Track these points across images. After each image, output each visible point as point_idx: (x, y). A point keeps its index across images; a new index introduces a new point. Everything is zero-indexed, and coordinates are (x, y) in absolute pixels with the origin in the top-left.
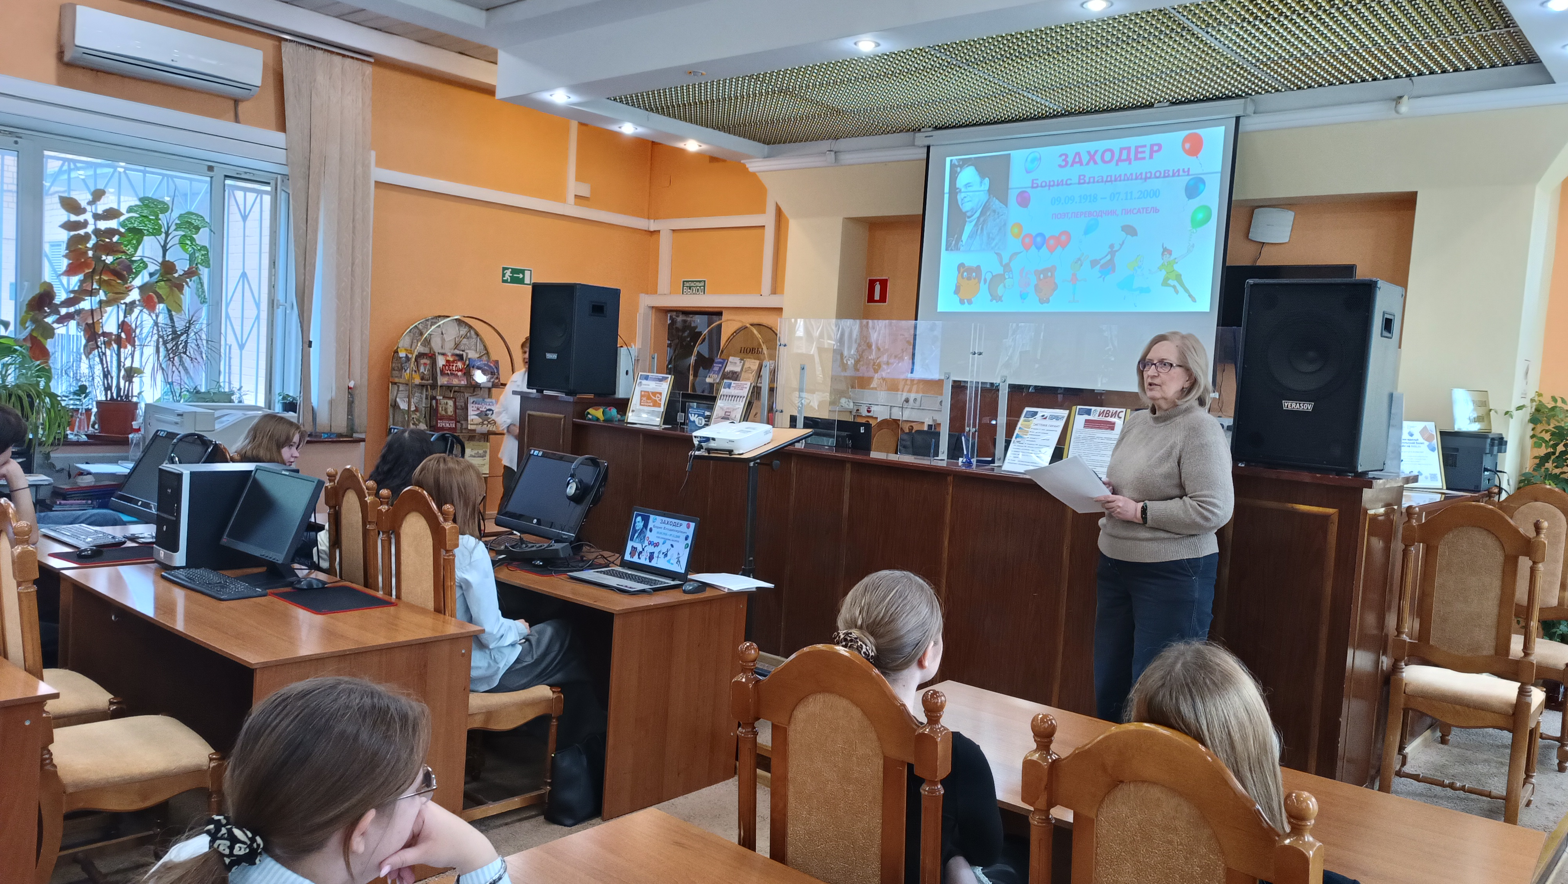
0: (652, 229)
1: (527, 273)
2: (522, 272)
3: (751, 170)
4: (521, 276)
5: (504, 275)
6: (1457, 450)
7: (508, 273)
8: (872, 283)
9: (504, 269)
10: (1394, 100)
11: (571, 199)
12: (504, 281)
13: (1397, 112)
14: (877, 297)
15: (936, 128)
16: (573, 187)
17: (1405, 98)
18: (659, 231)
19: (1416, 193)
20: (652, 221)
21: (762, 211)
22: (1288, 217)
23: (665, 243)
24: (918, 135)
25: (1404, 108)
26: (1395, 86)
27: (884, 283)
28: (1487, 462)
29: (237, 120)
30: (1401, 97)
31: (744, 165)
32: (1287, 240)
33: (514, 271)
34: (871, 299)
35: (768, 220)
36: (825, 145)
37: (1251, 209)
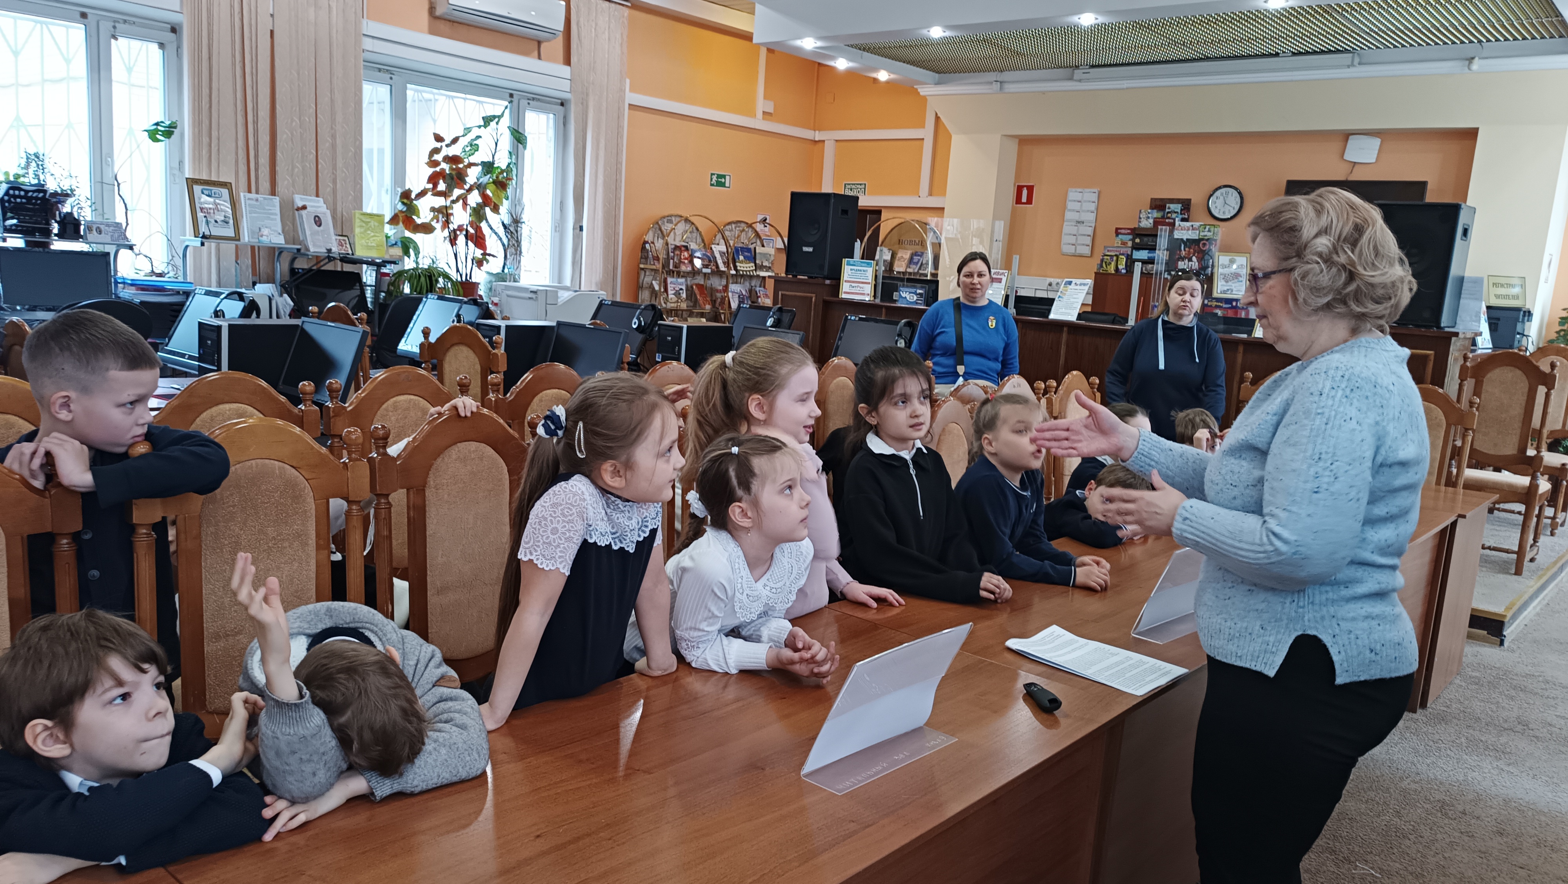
0: (817, 139)
1: (728, 178)
2: (724, 177)
3: (921, 94)
4: (723, 180)
5: (711, 180)
6: (1498, 319)
7: (714, 178)
8: (1020, 189)
9: (712, 174)
10: (1467, 59)
11: (760, 115)
12: (712, 185)
13: (1469, 69)
14: (1024, 199)
15: (1093, 66)
16: (762, 104)
17: (1477, 59)
18: (823, 141)
19: (1477, 129)
20: (817, 132)
21: (922, 125)
22: (1376, 142)
23: (829, 150)
24: (1076, 71)
25: (1475, 66)
26: (1469, 50)
27: (1030, 189)
28: (1519, 328)
29: (539, 58)
30: (1473, 58)
31: (917, 89)
32: (1374, 161)
33: (719, 176)
34: (1018, 201)
35: (927, 133)
36: (992, 76)
37: (1346, 136)
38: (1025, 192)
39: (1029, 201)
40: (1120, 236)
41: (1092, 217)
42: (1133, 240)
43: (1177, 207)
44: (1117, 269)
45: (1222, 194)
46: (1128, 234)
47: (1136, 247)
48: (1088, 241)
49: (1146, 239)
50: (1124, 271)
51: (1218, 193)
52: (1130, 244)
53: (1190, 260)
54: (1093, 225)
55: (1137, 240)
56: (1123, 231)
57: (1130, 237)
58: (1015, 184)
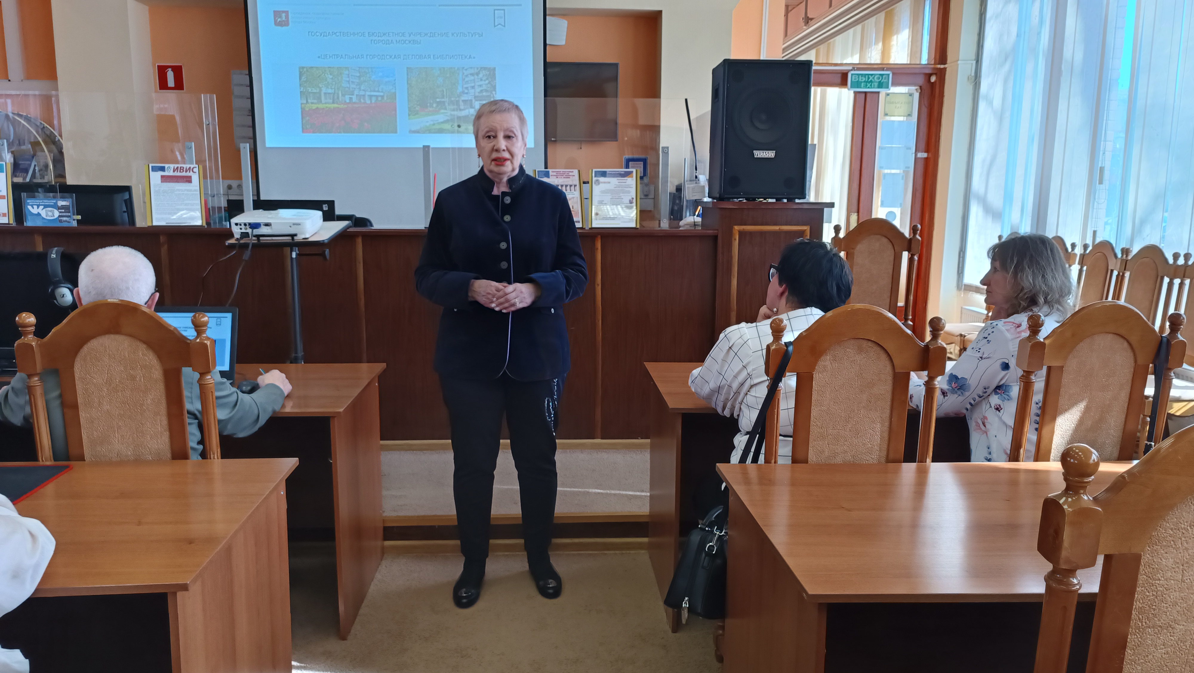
8: (162, 70)
14: (171, 83)
19: (660, 12)
22: (565, 24)
27: (178, 71)
32: (564, 43)
34: (163, 85)
38: (170, 75)
39: (179, 85)
58: (154, 65)
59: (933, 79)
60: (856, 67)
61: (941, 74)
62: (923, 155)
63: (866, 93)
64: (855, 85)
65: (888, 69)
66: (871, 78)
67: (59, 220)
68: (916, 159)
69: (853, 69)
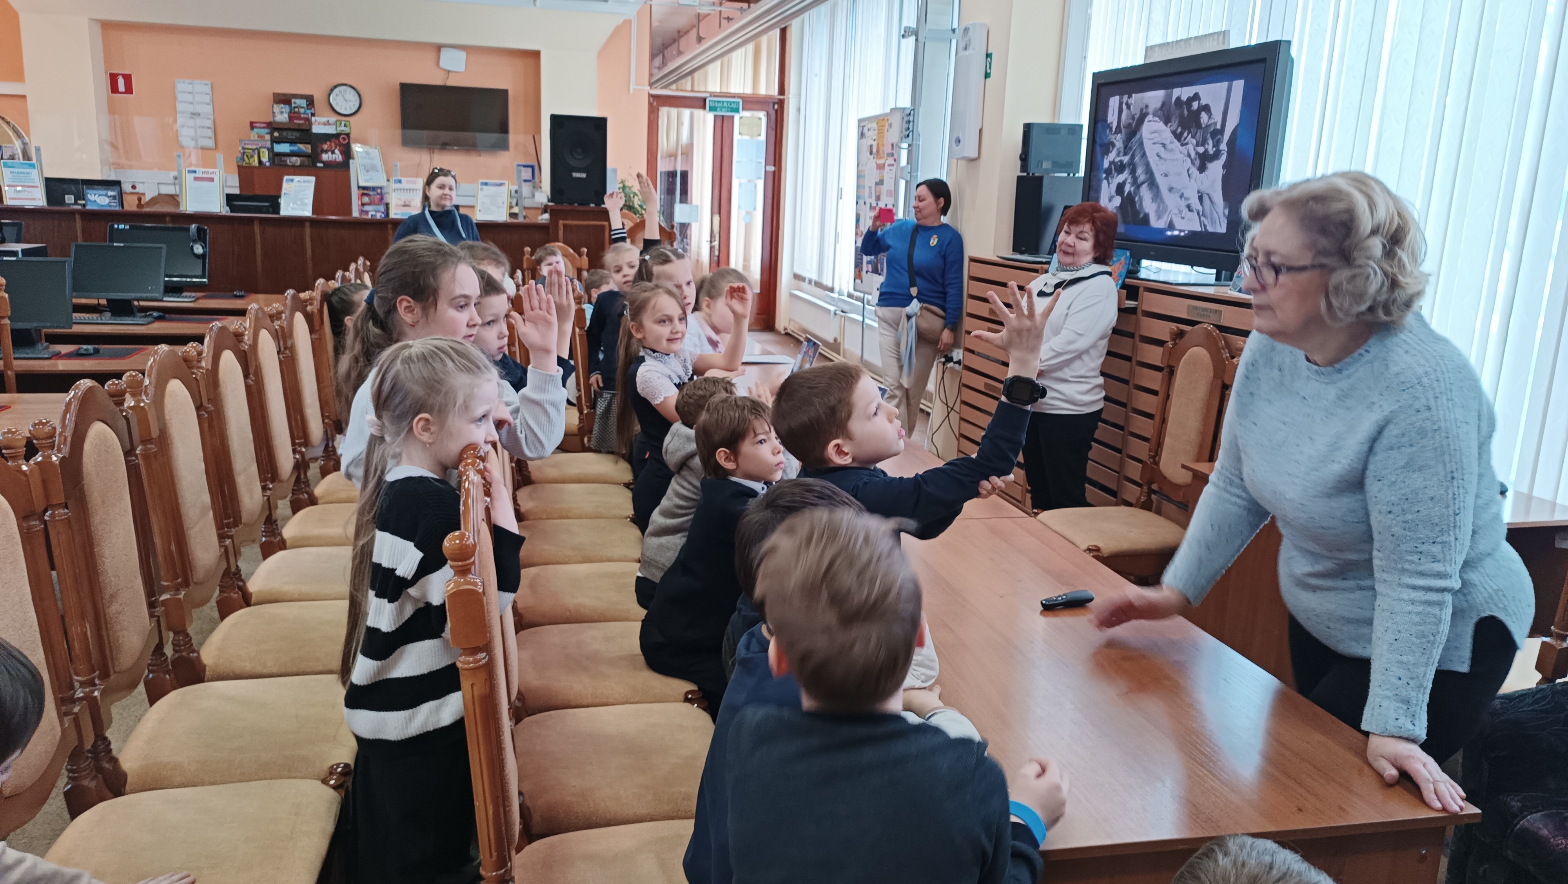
8: (113, 78)
13: (534, 5)
14: (122, 88)
19: (540, 51)
22: (462, 55)
25: (538, 3)
27: (128, 77)
32: (462, 70)
34: (115, 90)
37: (439, 48)
38: (121, 82)
39: (129, 90)
40: (256, 130)
41: (209, 109)
42: (271, 134)
43: (303, 103)
44: (260, 162)
45: (340, 92)
46: (264, 128)
47: (278, 141)
48: (210, 133)
49: (284, 133)
50: (268, 164)
51: (336, 90)
52: (268, 137)
53: (333, 152)
54: (212, 117)
55: (276, 134)
56: (258, 125)
57: (266, 131)
58: (106, 72)
59: (776, 107)
60: (714, 95)
61: (781, 103)
62: (771, 168)
63: (723, 117)
64: (712, 109)
65: (739, 97)
66: (725, 104)
67: (109, 205)
68: (766, 171)
69: (711, 96)
